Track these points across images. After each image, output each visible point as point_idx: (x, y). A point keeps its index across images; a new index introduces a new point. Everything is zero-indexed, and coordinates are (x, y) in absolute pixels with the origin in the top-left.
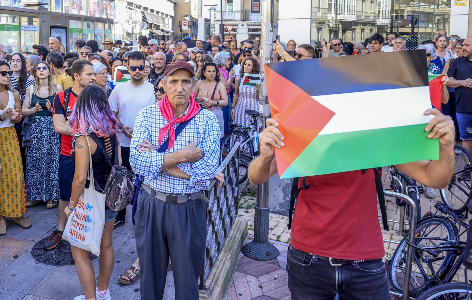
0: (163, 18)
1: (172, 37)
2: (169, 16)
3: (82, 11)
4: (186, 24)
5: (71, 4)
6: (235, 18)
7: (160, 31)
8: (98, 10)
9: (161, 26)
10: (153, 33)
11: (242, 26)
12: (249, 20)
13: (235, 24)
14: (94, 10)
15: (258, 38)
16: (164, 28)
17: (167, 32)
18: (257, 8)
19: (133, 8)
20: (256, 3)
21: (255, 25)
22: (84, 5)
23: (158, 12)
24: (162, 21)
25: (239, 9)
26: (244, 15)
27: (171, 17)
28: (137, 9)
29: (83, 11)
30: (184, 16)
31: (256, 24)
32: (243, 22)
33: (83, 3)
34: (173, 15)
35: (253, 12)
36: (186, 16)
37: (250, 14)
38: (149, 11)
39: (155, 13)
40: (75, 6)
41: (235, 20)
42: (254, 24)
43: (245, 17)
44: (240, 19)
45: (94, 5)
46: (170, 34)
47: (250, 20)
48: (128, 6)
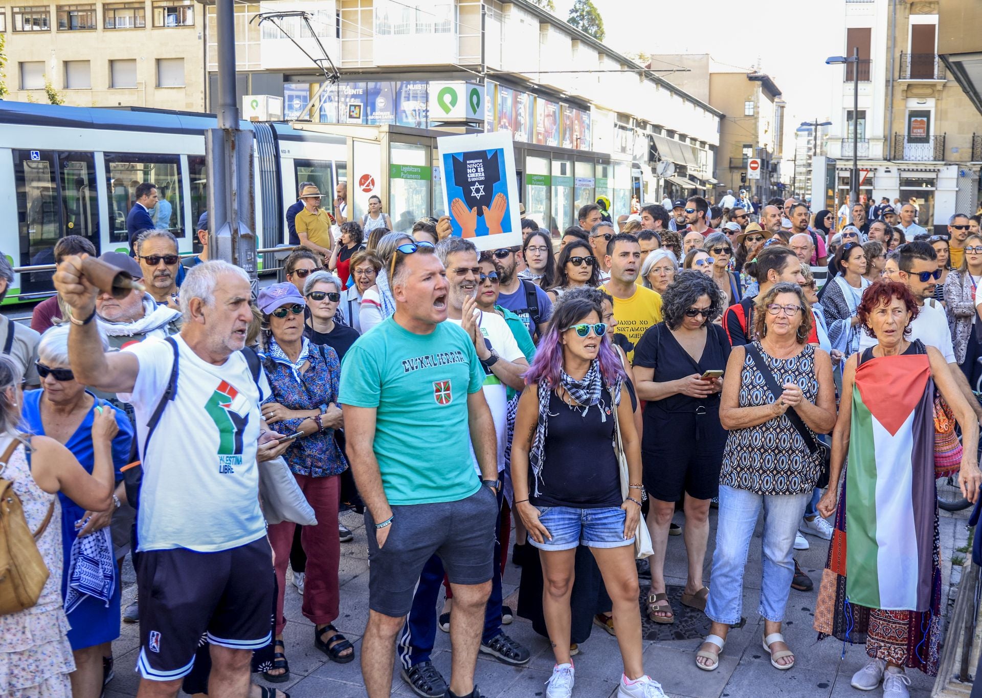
0: (694, 151)
1: (714, 194)
2: (707, 147)
3: (519, 133)
4: (756, 165)
5: (497, 115)
6: (870, 154)
7: (686, 180)
8: (554, 131)
9: (688, 167)
10: (672, 184)
11: (886, 172)
12: (902, 159)
13: (869, 167)
14: (546, 131)
15: (923, 200)
16: (695, 174)
17: (703, 183)
18: (921, 131)
19: (630, 126)
20: (919, 119)
21: (917, 170)
22: (525, 120)
23: (683, 137)
24: (692, 156)
25: (880, 132)
26: (890, 146)
27: (712, 147)
28: (638, 129)
29: (523, 133)
30: (742, 145)
31: (919, 168)
32: (889, 163)
33: (523, 114)
34: (717, 143)
35: (911, 140)
36: (745, 146)
37: (907, 145)
38: (664, 132)
39: (677, 137)
40: (504, 120)
41: (870, 157)
42: (915, 167)
43: (893, 153)
44: (881, 157)
45: (546, 119)
46: (708, 186)
47: (905, 158)
48: (619, 123)
